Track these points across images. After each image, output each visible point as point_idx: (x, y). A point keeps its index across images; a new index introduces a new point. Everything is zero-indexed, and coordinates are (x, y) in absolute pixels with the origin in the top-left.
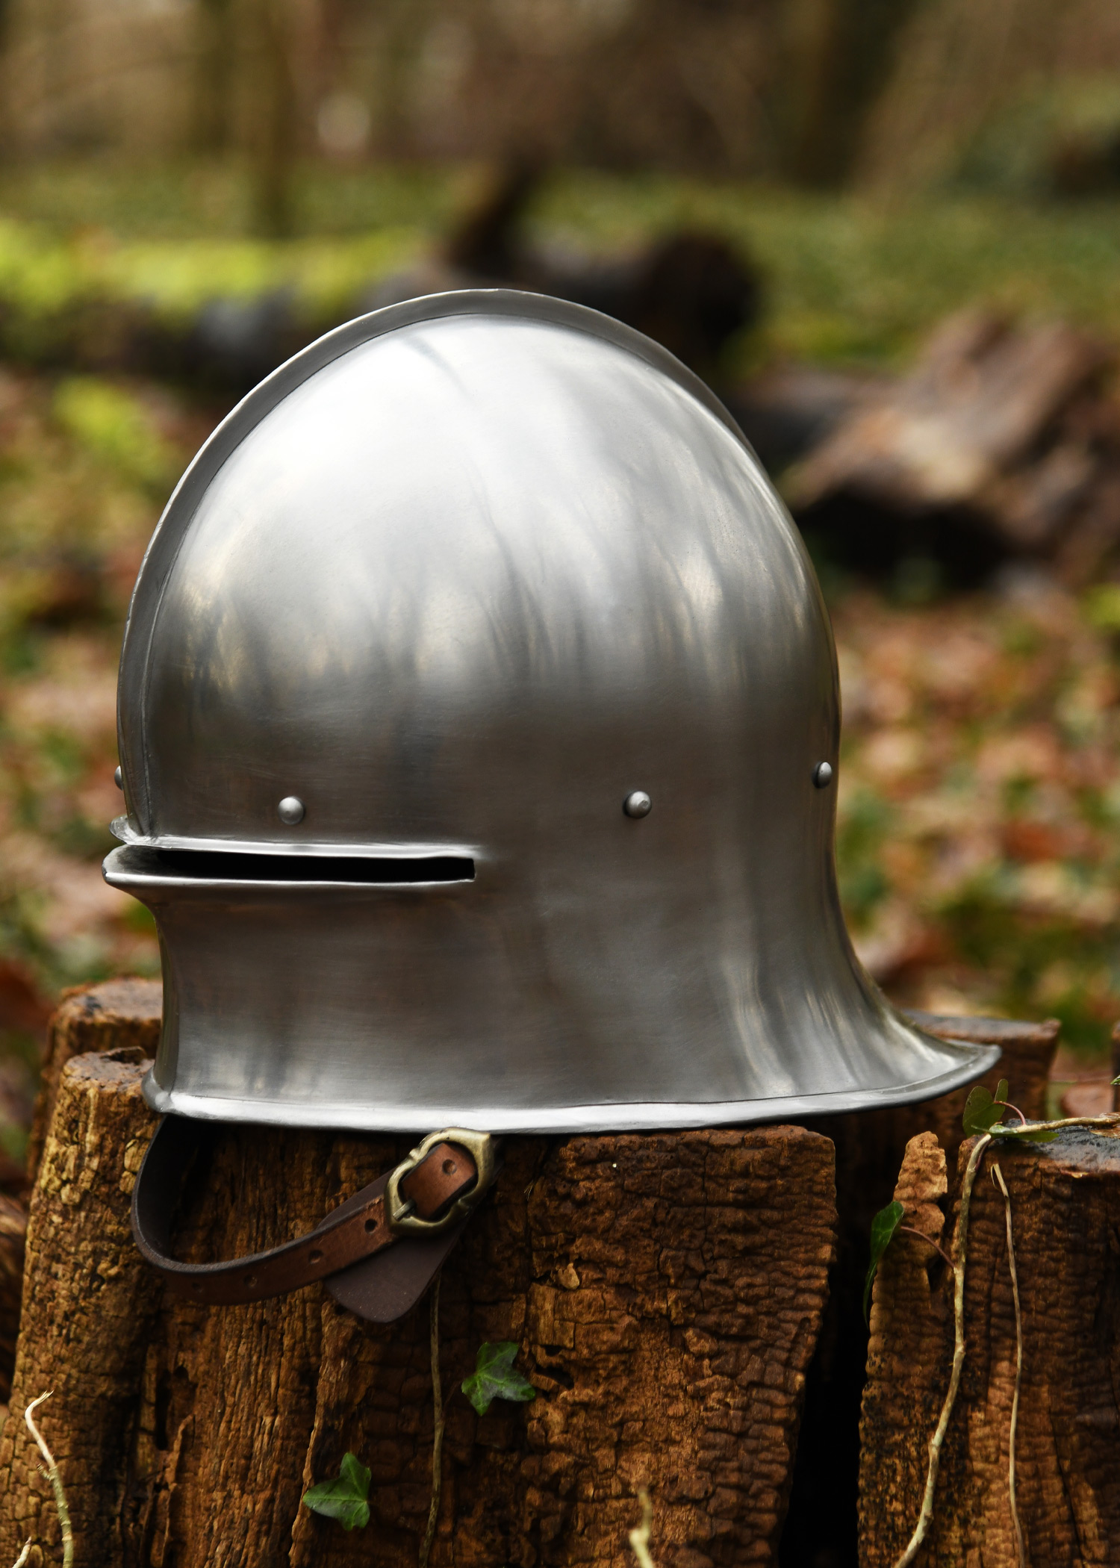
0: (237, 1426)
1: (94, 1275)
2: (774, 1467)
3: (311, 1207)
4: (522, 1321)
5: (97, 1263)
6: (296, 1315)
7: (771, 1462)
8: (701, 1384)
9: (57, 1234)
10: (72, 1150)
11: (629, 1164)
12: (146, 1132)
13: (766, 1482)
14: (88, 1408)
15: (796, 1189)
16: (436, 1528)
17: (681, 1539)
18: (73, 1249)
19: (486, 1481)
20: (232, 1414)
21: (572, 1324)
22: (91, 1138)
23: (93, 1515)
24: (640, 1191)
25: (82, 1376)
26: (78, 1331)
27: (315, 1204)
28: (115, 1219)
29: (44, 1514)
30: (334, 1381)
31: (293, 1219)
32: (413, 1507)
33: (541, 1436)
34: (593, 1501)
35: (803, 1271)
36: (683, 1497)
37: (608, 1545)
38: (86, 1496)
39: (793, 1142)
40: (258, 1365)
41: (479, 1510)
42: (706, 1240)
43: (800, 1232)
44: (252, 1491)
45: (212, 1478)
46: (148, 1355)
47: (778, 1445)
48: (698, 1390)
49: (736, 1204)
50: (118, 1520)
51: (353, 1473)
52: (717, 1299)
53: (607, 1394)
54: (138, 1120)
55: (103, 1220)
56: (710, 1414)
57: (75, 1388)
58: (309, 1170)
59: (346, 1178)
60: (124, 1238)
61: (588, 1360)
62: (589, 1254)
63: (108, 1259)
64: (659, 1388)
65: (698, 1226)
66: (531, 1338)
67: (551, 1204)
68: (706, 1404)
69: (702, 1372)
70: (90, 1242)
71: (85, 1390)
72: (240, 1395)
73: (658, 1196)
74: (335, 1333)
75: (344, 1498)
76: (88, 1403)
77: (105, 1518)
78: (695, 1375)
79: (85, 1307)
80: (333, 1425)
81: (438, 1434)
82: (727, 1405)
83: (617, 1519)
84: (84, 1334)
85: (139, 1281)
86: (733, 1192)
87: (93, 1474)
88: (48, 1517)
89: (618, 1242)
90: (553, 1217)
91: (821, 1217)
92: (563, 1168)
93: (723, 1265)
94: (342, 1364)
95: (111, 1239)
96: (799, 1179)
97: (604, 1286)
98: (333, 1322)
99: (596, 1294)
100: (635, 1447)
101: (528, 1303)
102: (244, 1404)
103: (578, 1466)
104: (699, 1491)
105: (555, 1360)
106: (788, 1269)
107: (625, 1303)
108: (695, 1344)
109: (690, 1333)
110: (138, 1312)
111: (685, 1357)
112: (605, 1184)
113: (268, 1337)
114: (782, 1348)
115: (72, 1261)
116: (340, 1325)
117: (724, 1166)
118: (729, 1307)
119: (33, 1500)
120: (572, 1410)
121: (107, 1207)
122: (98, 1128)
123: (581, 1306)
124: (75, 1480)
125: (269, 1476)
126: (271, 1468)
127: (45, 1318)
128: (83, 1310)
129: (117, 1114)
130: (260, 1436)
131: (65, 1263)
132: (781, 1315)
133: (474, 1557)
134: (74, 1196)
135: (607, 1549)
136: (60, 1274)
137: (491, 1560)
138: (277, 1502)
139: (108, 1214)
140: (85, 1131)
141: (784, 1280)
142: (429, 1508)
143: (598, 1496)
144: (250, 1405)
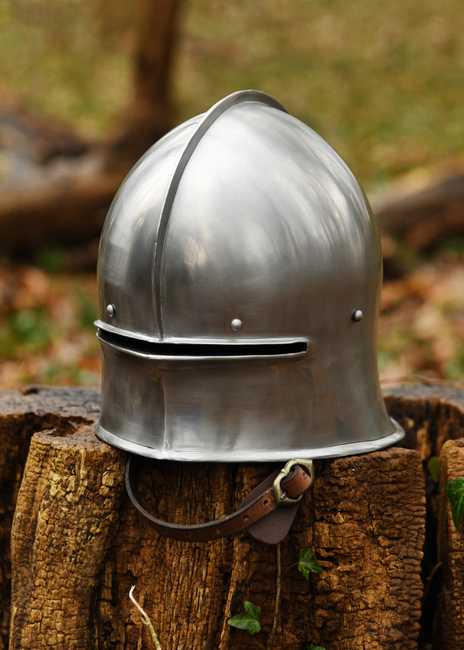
0: (181, 594)
1: (88, 533)
2: (418, 591)
3: (223, 497)
4: (312, 538)
5: (89, 528)
6: (217, 543)
7: (417, 589)
8: (387, 559)
9: (66, 516)
10: (72, 478)
11: (358, 469)
12: (112, 468)
13: (416, 598)
14: (85, 592)
15: (410, 474)
16: (276, 630)
17: (389, 625)
18: (76, 522)
19: (291, 608)
20: (177, 589)
21: (341, 538)
22: (83, 472)
23: (88, 640)
24: (363, 480)
25: (83, 578)
26: (81, 558)
27: (225, 495)
28: (97, 507)
29: (67, 641)
30: (241, 571)
31: (215, 502)
32: (266, 622)
33: (328, 587)
34: (351, 612)
35: (415, 508)
36: (389, 607)
37: (361, 630)
38: (85, 631)
39: (408, 455)
40: (193, 566)
41: (291, 621)
42: (382, 498)
43: (412, 492)
44: (194, 622)
45: (169, 618)
46: (106, 566)
47: (418, 582)
48: (386, 561)
49: (393, 483)
50: (97, 641)
51: (251, 610)
52: (389, 523)
53: (357, 567)
54: (108, 462)
55: (92, 508)
56: (392, 571)
57: (80, 584)
58: (222, 480)
59: (246, 482)
60: (102, 515)
61: (348, 553)
62: (346, 508)
63: (95, 525)
64: (372, 562)
65: (379, 493)
66: (316, 545)
67: (327, 488)
68: (389, 567)
69: (386, 554)
70: (86, 518)
71: (84, 584)
72: (182, 581)
73: (367, 482)
74: (241, 550)
75: (248, 621)
76: (85, 590)
77: (92, 640)
78: (383, 555)
79: (84, 547)
80: (240, 590)
81: (279, 590)
82: (397, 567)
83: (364, 619)
84: (84, 560)
85: (108, 534)
86: (391, 477)
87: (87, 621)
88: (69, 643)
89: (357, 502)
90: (327, 494)
91: (420, 485)
92: (333, 472)
93: (389, 508)
94: (245, 563)
95: (96, 516)
96: (411, 470)
97: (353, 521)
98: (240, 545)
99: (351, 525)
100: (368, 588)
101: (313, 531)
102: (185, 584)
103: (346, 598)
104: (394, 604)
105: (331, 554)
106: (410, 508)
107: (360, 528)
108: (383, 543)
109: (380, 538)
110: (106, 548)
111: (379, 548)
112: (352, 478)
113: (199, 554)
114: (413, 541)
115: (76, 527)
116: (243, 546)
117: (388, 467)
118: (393, 526)
119: (60, 636)
120: (341, 574)
121: (93, 502)
122: (86, 467)
123: (344, 530)
124: (81, 625)
125: (204, 614)
126: (205, 611)
127: (61, 554)
128: (83, 549)
129: (96, 460)
130: (197, 598)
131: (72, 529)
132: (409, 527)
133: (292, 641)
134: (75, 498)
135: (361, 632)
136: (69, 534)
137: (299, 641)
138: (210, 625)
139: (94, 505)
140: (79, 469)
141: (408, 513)
142: (273, 622)
143: (354, 610)
144: (188, 584)
